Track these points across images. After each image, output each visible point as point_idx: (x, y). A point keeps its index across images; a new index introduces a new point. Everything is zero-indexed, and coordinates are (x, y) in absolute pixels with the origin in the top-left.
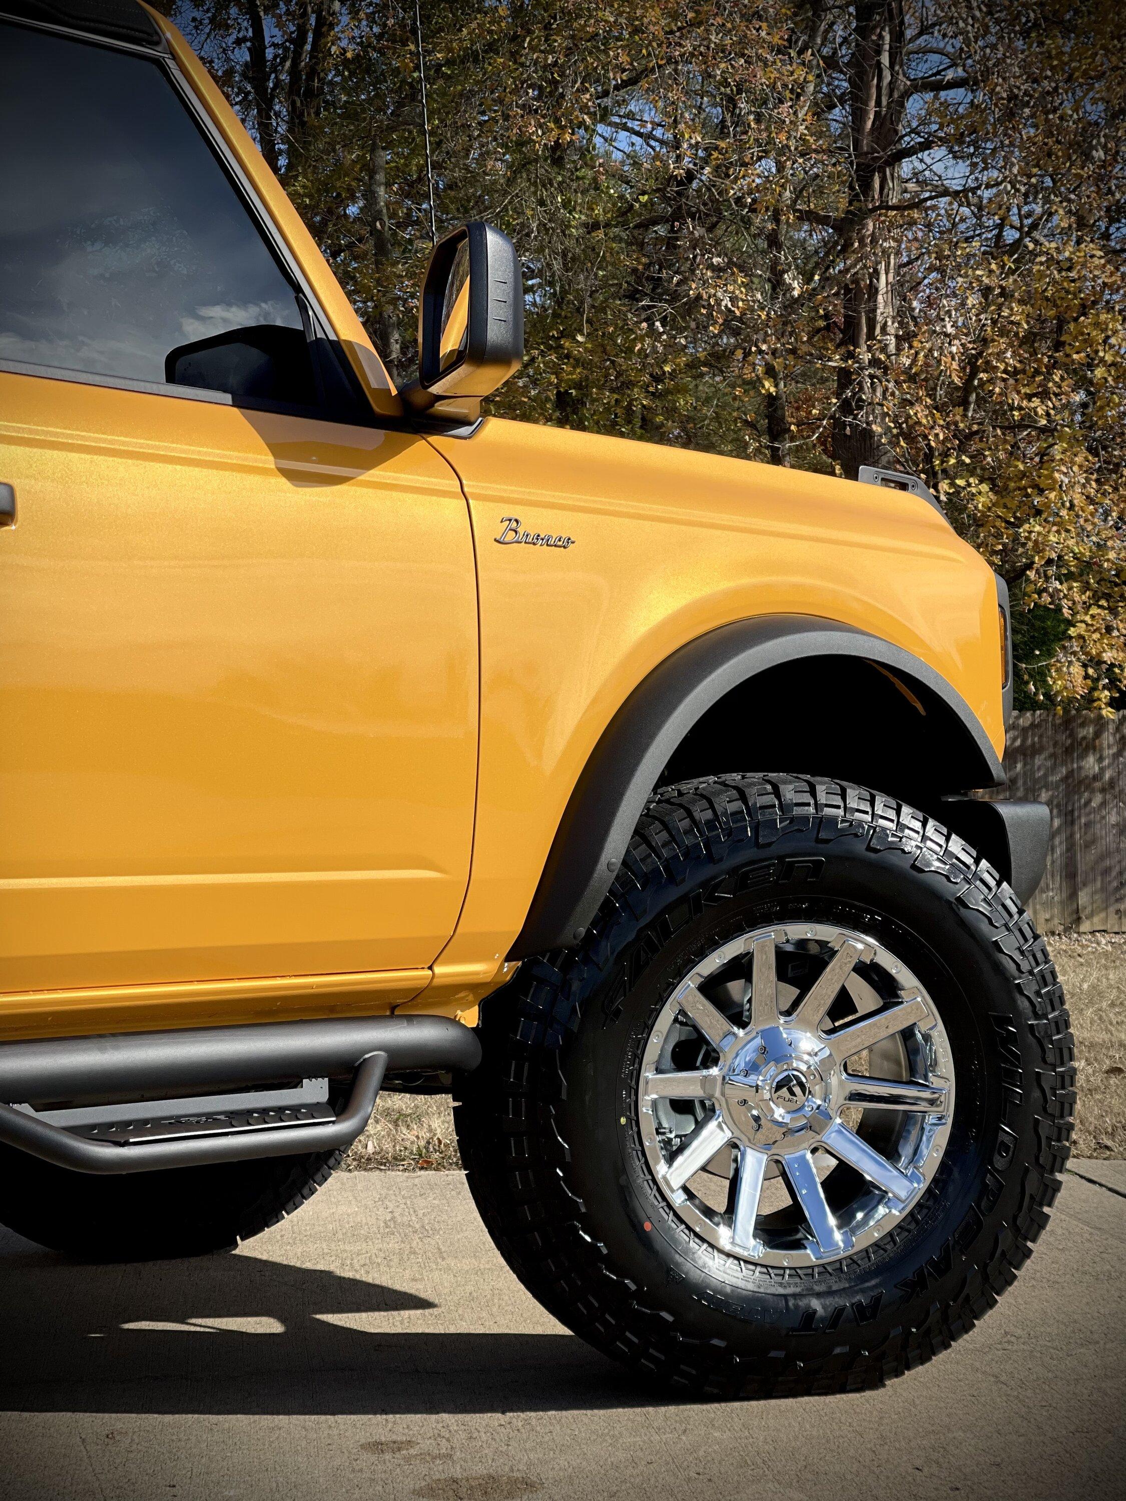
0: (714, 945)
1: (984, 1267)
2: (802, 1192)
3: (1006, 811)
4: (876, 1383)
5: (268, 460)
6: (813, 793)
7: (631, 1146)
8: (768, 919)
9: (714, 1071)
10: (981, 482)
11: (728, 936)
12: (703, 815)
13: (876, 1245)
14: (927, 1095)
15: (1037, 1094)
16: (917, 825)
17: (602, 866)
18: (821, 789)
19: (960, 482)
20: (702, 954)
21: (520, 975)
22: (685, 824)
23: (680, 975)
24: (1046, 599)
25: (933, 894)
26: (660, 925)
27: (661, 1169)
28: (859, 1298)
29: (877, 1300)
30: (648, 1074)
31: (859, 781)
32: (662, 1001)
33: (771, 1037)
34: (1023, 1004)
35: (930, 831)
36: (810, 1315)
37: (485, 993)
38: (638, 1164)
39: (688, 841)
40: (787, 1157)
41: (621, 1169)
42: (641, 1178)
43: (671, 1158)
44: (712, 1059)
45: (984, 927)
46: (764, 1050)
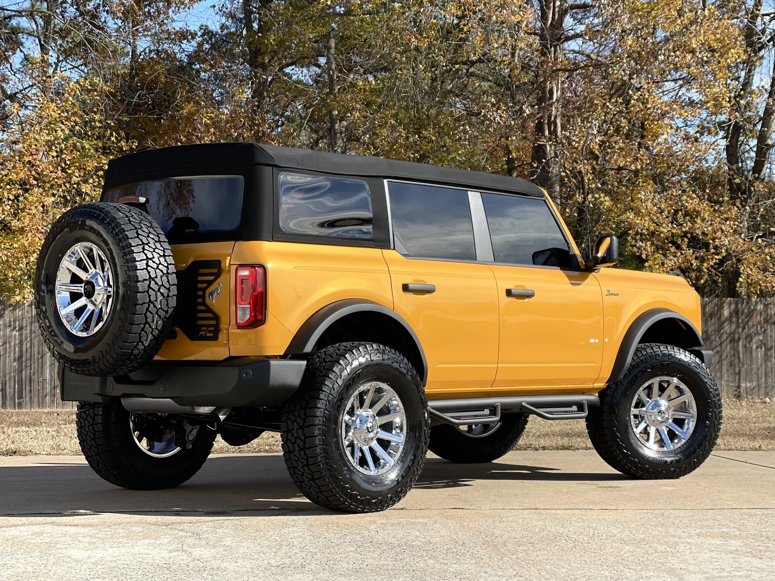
0: (646, 381)
1: (703, 453)
2: (663, 436)
3: (703, 352)
4: (677, 478)
5: (567, 280)
6: (667, 348)
7: (629, 424)
8: (658, 375)
9: (644, 409)
10: (606, 196)
11: (649, 379)
12: (644, 353)
13: (685, 444)
14: (690, 415)
15: (714, 415)
16: (689, 355)
17: (627, 364)
18: (669, 347)
19: (597, 196)
20: (644, 383)
21: (608, 386)
22: (641, 355)
23: (639, 387)
24: (635, 249)
25: (693, 371)
26: (636, 376)
27: (635, 430)
28: (677, 458)
29: (680, 459)
30: (632, 409)
31: (676, 346)
32: (635, 393)
33: (657, 401)
34: (712, 395)
35: (692, 357)
36: (666, 461)
37: (600, 390)
38: (630, 428)
39: (641, 358)
40: (660, 428)
41: (627, 428)
42: (631, 431)
43: (636, 427)
44: (643, 406)
45: (703, 378)
46: (655, 404)
